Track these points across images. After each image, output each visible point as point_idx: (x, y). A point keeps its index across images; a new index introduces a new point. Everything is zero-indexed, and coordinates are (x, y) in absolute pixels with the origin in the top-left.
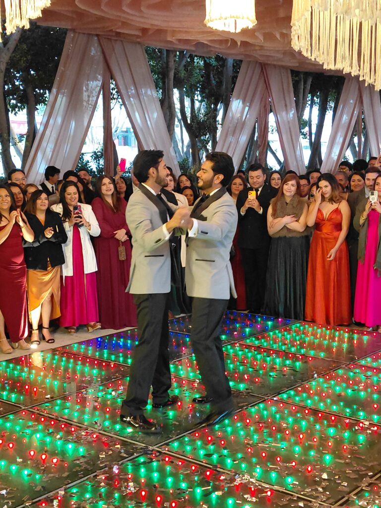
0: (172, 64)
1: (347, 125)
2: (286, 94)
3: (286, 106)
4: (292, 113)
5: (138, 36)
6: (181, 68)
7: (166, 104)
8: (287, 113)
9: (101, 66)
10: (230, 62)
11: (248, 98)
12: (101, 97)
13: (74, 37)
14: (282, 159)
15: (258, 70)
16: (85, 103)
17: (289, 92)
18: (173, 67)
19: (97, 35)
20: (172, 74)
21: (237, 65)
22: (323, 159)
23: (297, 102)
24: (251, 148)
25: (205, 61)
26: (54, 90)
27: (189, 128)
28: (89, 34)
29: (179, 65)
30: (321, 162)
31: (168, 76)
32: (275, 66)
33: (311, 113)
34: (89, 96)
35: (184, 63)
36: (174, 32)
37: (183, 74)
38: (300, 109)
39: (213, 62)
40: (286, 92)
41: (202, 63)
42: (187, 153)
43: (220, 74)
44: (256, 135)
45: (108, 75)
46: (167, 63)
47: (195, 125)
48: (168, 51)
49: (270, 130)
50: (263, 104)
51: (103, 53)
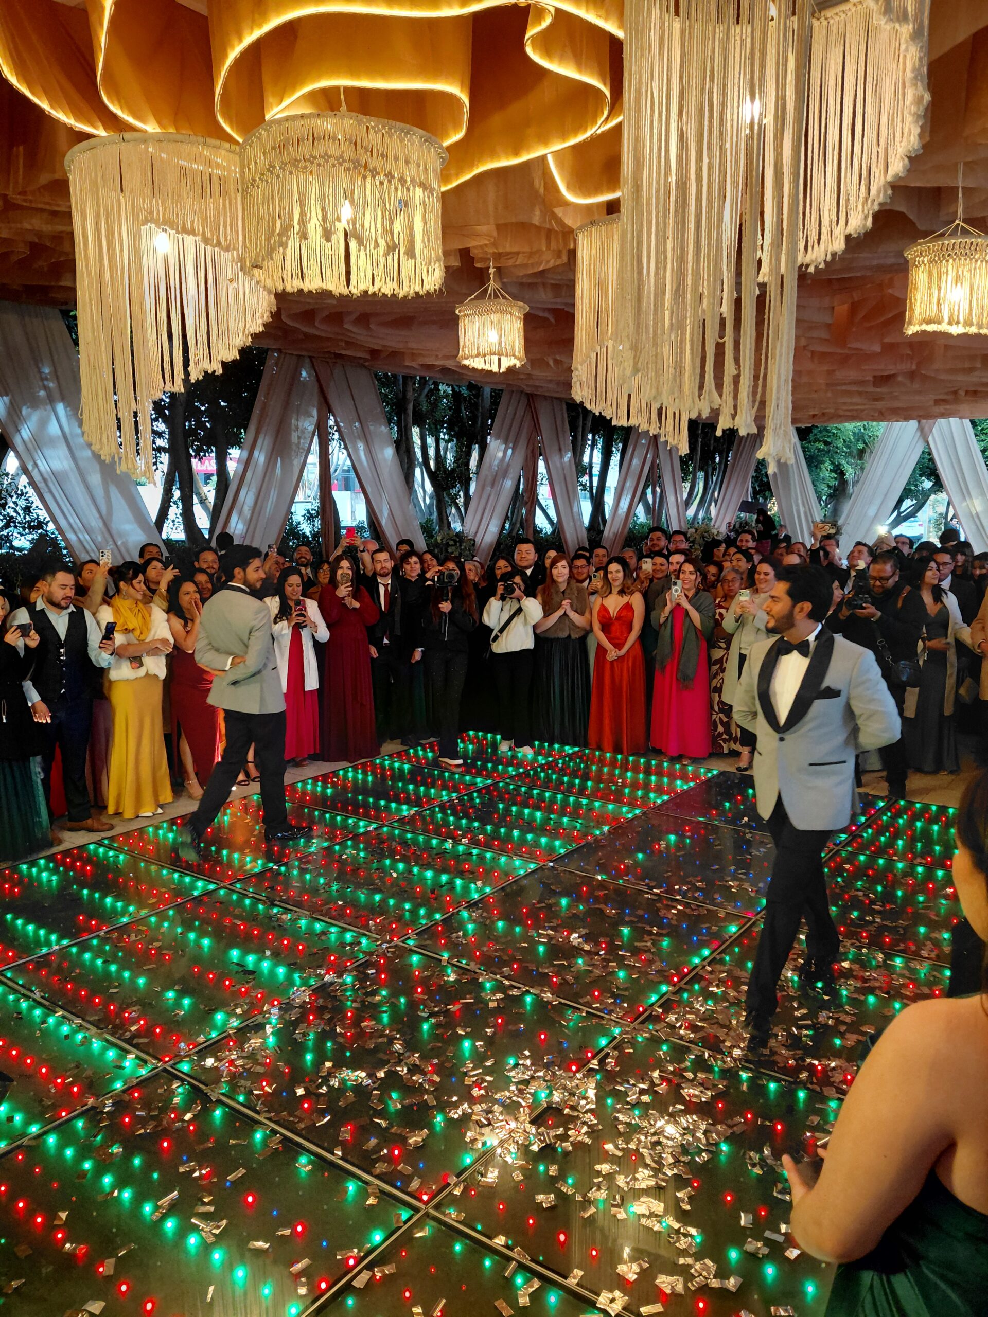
0: (410, 395)
1: (637, 473)
2: (560, 435)
3: (560, 450)
4: (568, 456)
5: (366, 360)
6: (423, 398)
7: (403, 446)
8: (562, 457)
9: (316, 398)
10: (487, 391)
11: (512, 437)
12: (316, 439)
13: (278, 358)
14: (555, 520)
15: (524, 401)
16: (294, 447)
17: (564, 432)
18: (412, 398)
19: (310, 357)
20: (411, 407)
21: (497, 396)
22: (607, 516)
23: (574, 443)
24: (514, 505)
25: (453, 390)
26: (252, 428)
27: (433, 476)
28: (299, 356)
29: (420, 395)
30: (605, 521)
31: (405, 410)
32: (545, 398)
33: (593, 456)
34: (299, 438)
35: (426, 391)
36: (413, 356)
37: (425, 407)
38: (578, 453)
39: (465, 392)
40: (559, 429)
41: (449, 390)
42: (429, 507)
43: (473, 407)
44: (522, 486)
45: (325, 409)
46: (405, 392)
47: (441, 475)
48: (405, 378)
49: (539, 478)
50: (530, 447)
51: (318, 380)
